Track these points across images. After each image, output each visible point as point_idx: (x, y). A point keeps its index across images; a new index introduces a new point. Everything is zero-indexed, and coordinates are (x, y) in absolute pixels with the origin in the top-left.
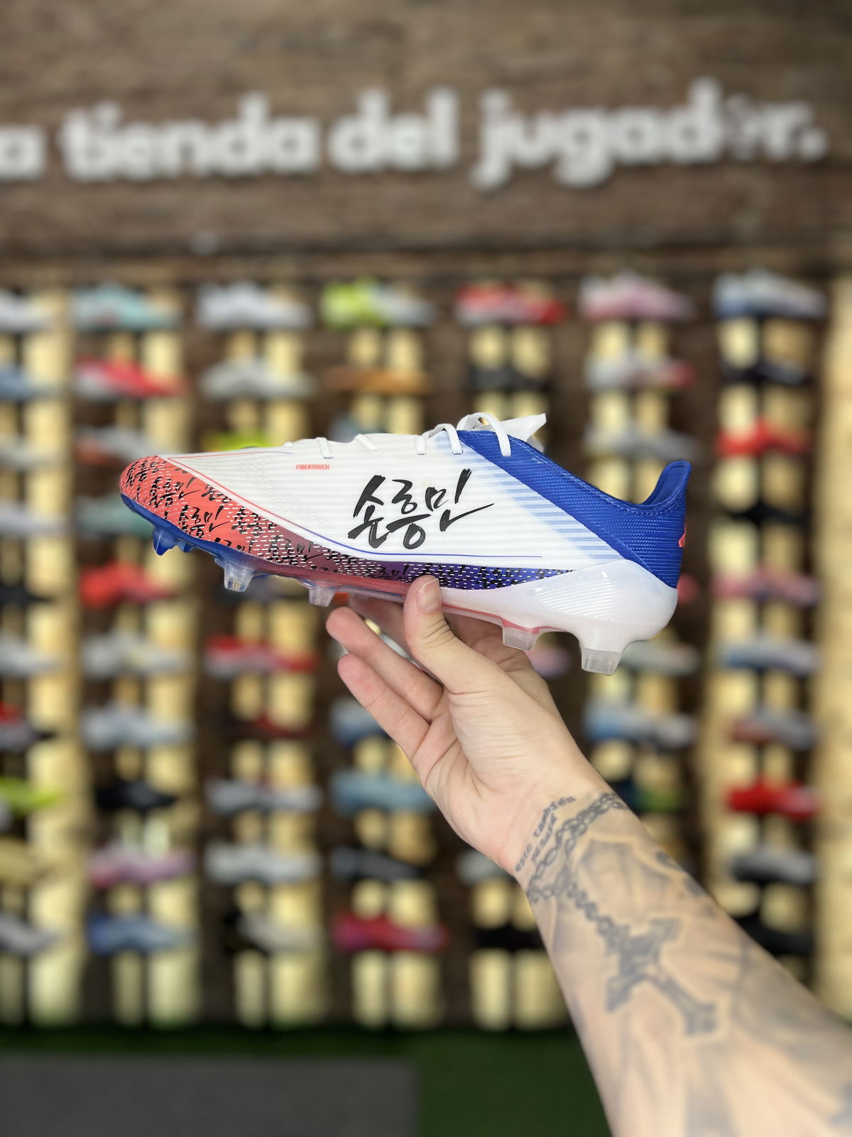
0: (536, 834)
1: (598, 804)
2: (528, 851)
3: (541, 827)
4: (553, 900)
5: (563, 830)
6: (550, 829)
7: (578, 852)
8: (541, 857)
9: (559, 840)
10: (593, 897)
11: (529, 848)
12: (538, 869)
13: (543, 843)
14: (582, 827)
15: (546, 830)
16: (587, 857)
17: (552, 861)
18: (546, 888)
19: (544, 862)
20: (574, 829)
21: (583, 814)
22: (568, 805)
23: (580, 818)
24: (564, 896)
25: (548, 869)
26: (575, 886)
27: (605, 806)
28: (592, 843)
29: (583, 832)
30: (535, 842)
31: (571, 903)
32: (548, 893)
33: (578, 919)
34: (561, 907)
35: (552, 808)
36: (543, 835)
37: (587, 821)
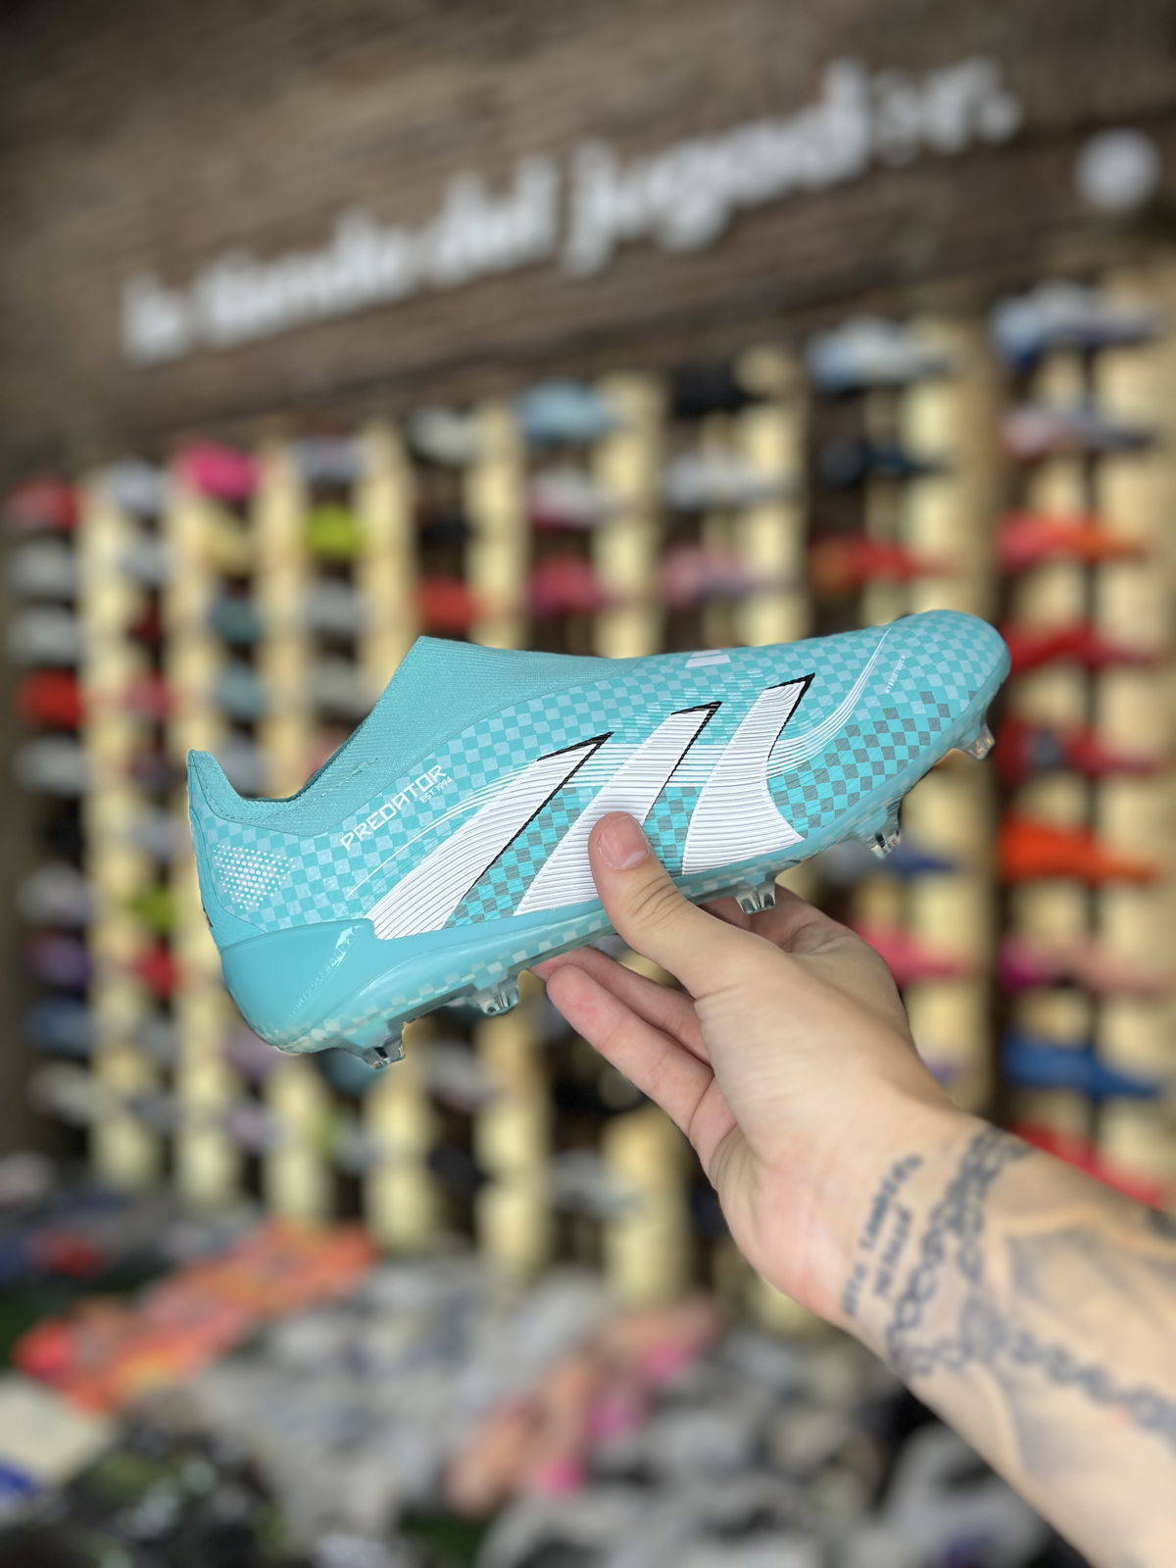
0: (866, 1245)
1: (973, 1160)
2: (859, 1277)
3: (874, 1227)
4: (975, 1369)
6: (902, 1232)
7: (998, 1269)
8: (899, 1285)
9: (931, 1247)
10: (1085, 1353)
11: (860, 1272)
12: (899, 1309)
13: (889, 1259)
14: (969, 1217)
15: (888, 1234)
16: (1023, 1274)
17: (930, 1293)
18: (943, 1344)
19: (912, 1295)
20: (956, 1224)
21: (957, 1191)
22: (917, 1177)
24: (1004, 1360)
25: (929, 1310)
26: (1026, 1339)
27: (990, 1162)
28: (1014, 1243)
29: (979, 1225)
30: (873, 1260)
31: (1034, 1375)
32: (954, 1354)
33: (1069, 1407)
34: (1009, 1387)
35: (887, 1189)
36: (885, 1244)
37: (972, 1199)
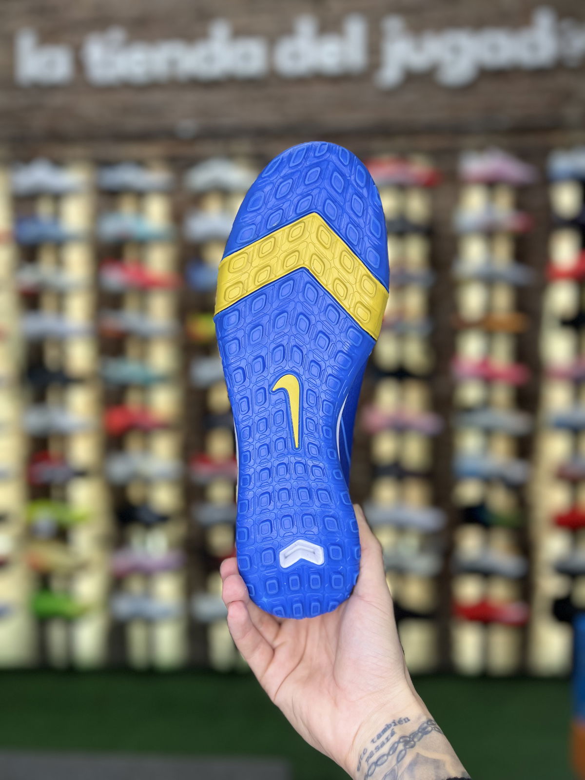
0: (373, 741)
1: (425, 726)
2: (364, 754)
3: (379, 736)
5: (398, 742)
6: (388, 739)
8: (374, 759)
9: (393, 748)
11: (365, 751)
12: (370, 768)
13: (377, 748)
14: (412, 743)
15: (383, 738)
16: (413, 766)
17: (382, 764)
19: (376, 764)
20: (406, 743)
21: (414, 735)
22: (405, 725)
23: (412, 737)
25: (378, 769)
27: (429, 729)
28: (418, 754)
29: (412, 747)
30: (371, 747)
35: (393, 724)
36: (379, 742)
37: (416, 740)
